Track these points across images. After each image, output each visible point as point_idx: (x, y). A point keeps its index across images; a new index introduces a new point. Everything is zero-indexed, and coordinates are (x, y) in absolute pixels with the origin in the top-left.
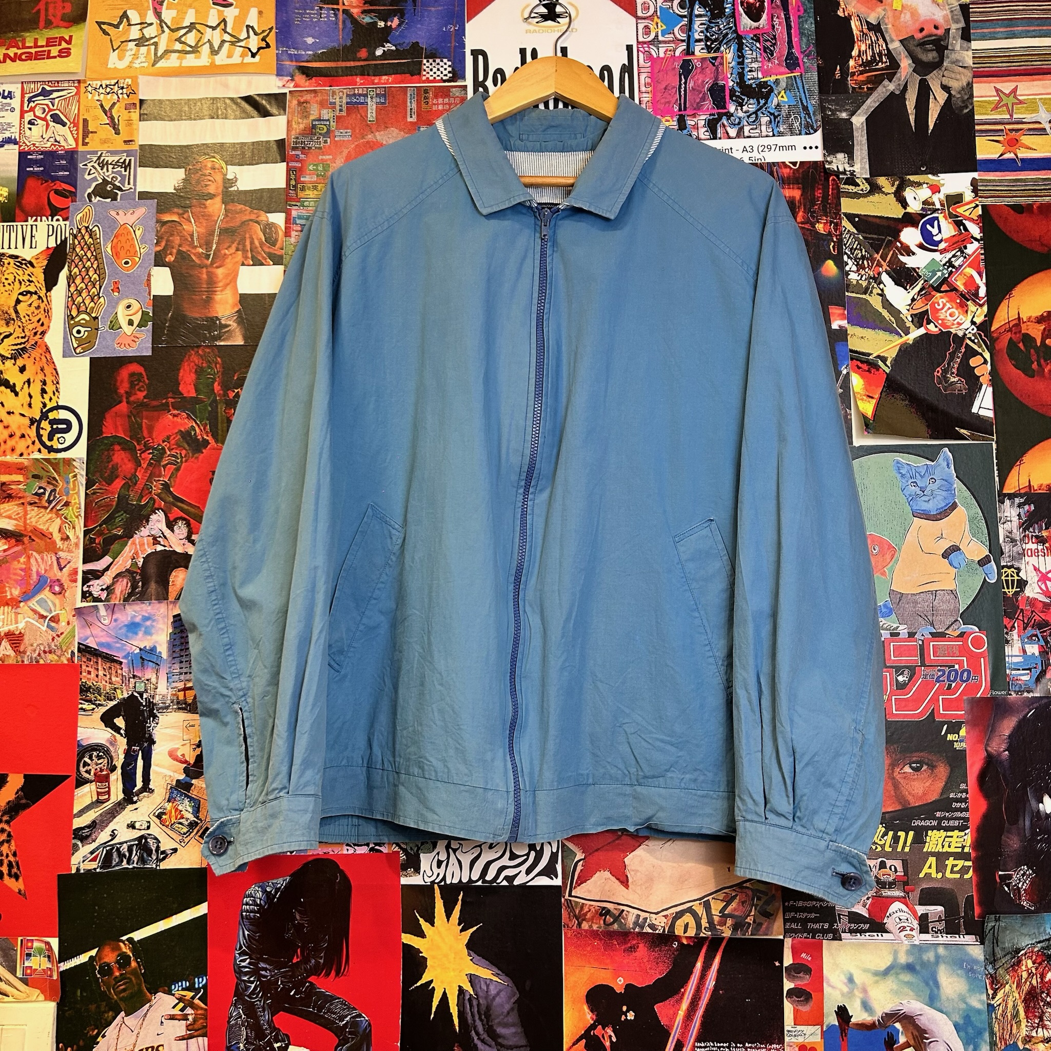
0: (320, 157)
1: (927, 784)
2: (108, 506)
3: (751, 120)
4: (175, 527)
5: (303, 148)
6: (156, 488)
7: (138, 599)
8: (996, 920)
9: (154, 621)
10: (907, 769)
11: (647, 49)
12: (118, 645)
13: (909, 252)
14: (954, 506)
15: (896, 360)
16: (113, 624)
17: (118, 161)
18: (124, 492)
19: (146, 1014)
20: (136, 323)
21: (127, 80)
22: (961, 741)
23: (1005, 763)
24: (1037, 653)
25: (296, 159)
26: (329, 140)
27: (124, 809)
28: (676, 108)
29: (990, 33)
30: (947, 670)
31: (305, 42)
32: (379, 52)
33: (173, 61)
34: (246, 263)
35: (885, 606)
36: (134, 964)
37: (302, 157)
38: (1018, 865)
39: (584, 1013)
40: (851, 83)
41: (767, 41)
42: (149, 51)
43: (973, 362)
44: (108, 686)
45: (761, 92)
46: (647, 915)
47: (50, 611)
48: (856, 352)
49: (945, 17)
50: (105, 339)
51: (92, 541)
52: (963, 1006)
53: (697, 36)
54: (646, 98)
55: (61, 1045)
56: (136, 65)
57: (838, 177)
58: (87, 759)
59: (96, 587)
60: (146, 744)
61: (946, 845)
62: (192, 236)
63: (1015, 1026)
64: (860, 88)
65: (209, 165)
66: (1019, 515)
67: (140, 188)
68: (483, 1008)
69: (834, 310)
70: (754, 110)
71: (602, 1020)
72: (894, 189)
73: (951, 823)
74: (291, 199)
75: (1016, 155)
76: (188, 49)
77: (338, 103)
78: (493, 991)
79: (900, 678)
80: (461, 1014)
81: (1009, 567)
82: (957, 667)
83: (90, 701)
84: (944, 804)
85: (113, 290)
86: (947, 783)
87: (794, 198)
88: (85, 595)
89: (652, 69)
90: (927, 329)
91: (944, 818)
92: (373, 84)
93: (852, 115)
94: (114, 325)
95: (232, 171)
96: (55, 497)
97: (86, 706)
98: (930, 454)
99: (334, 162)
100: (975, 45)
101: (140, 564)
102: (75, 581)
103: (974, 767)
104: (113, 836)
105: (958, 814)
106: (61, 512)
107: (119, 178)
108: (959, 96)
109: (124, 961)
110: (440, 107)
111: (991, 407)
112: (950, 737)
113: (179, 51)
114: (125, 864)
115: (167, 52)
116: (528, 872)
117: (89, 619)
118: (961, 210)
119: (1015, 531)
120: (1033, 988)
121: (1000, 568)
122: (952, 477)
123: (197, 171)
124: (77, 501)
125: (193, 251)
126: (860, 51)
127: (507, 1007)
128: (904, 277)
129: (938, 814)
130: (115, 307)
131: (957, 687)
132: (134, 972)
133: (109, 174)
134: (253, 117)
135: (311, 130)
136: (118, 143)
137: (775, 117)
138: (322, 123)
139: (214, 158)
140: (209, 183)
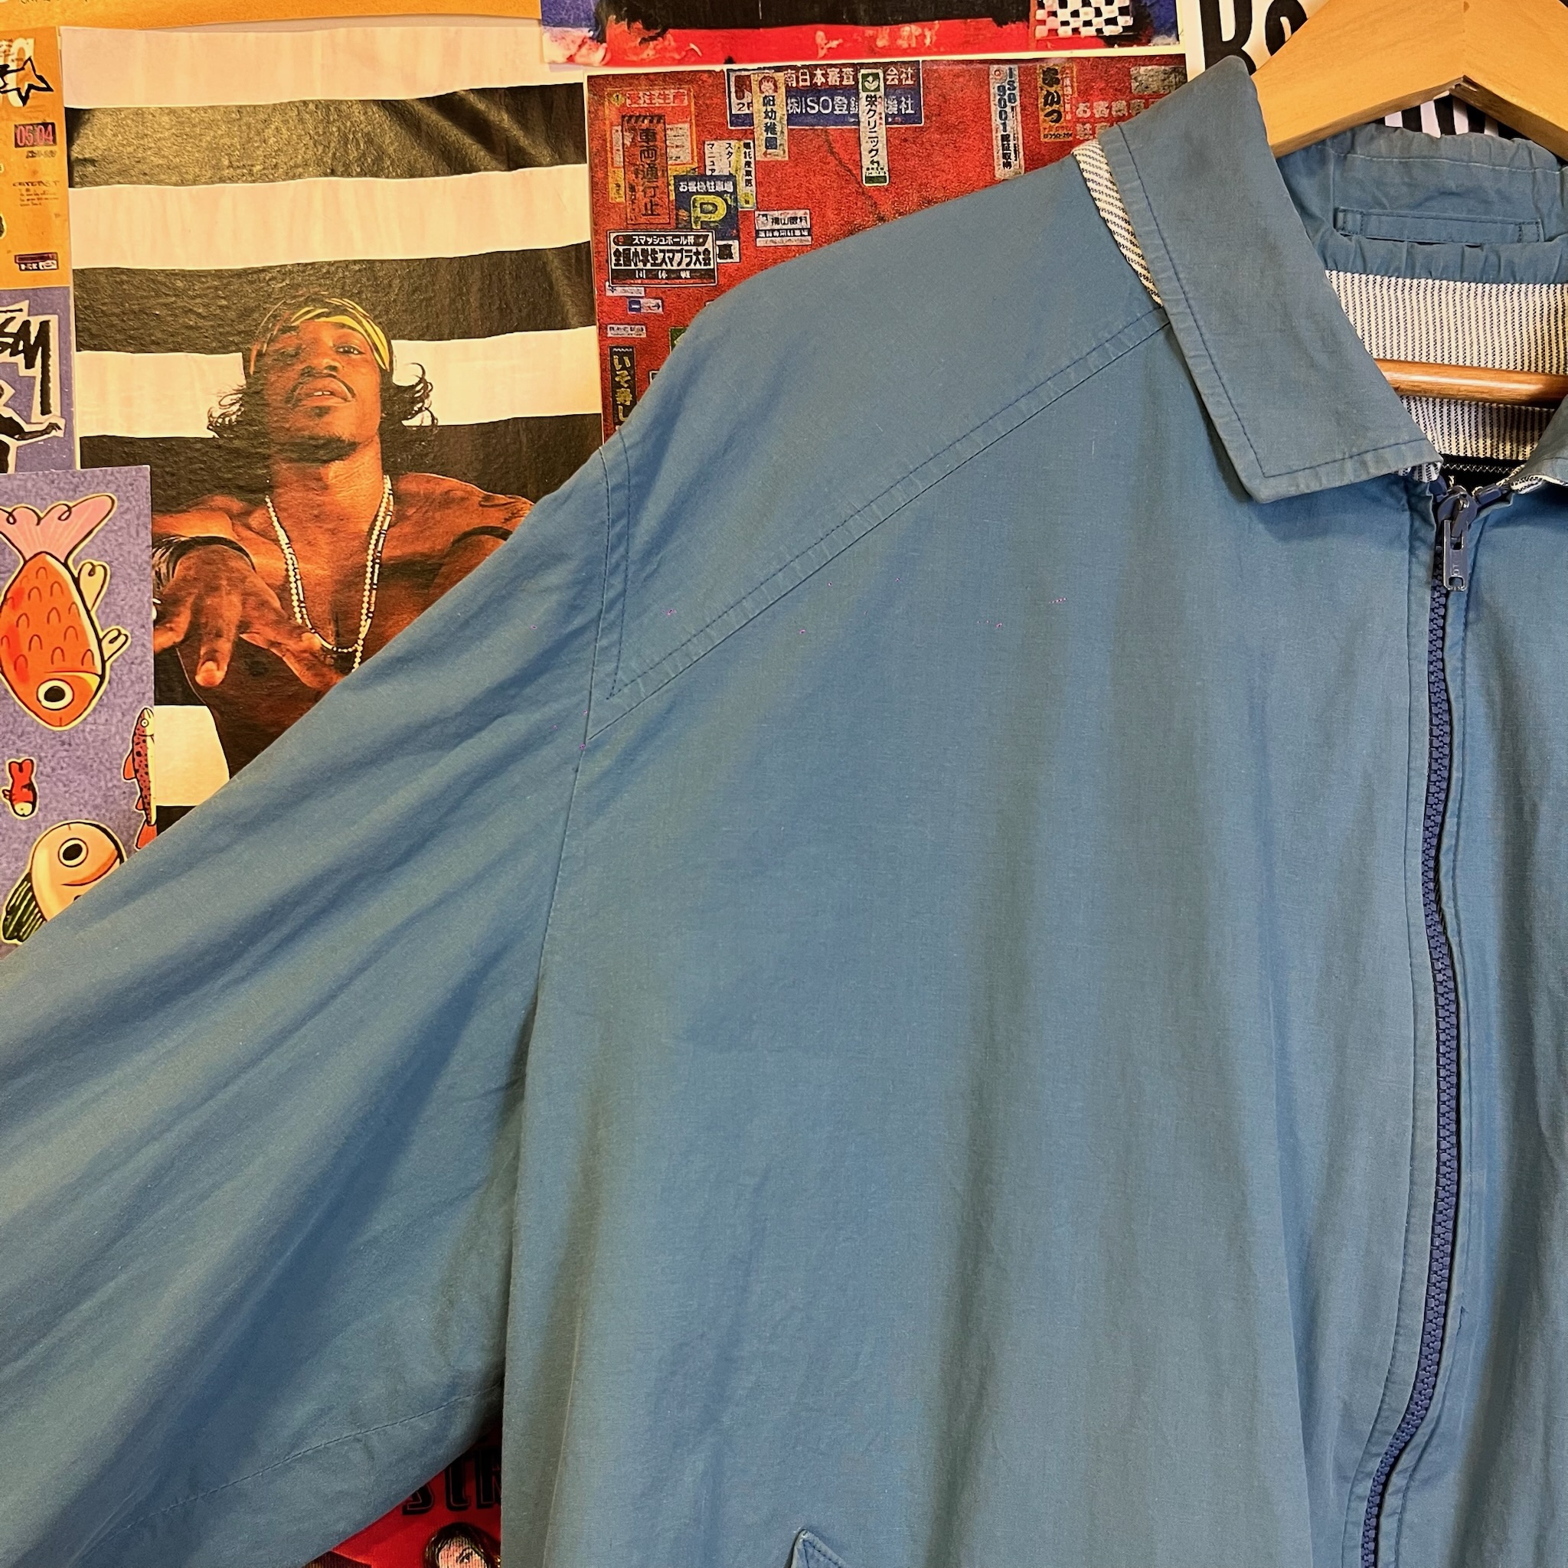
5: (652, 275)
21: (18, 43)
25: (629, 312)
26: (735, 244)
37: (649, 305)
62: (283, 591)
65: (328, 339)
67: (87, 425)
77: (760, 120)
92: (873, 52)
95: (410, 359)
123: (287, 359)
125: (292, 645)
134: (470, 169)
135: (675, 213)
138: (710, 186)
139: (343, 311)
140: (332, 402)
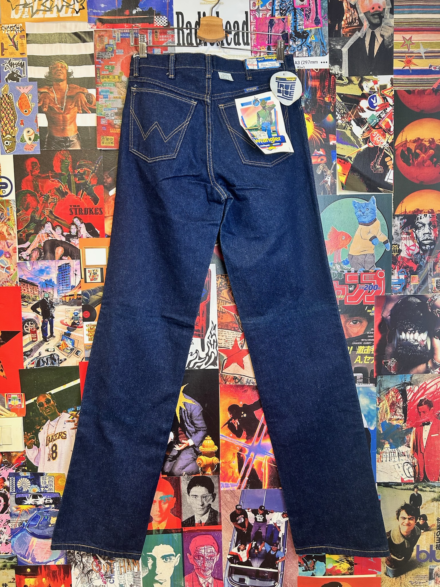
0: (110, 63)
1: (359, 329)
2: (27, 220)
3: (299, 49)
4: (56, 229)
5: (102, 58)
6: (47, 213)
7: (42, 260)
8: (381, 378)
9: (50, 269)
10: (351, 323)
11: (254, 13)
12: (36, 279)
13: (363, 111)
14: (375, 220)
15: (355, 158)
16: (33, 270)
17: (18, 63)
18: (33, 214)
19: (58, 420)
20: (32, 140)
21: (20, 24)
22: (373, 312)
23: (389, 320)
24: (404, 278)
25: (99, 63)
26: (113, 54)
27: (43, 344)
28: (267, 43)
29: (402, 11)
30: (369, 285)
31: (100, 6)
32: (134, 12)
33: (40, 15)
34: (79, 112)
35: (346, 260)
36: (52, 402)
37: (102, 62)
38: (391, 358)
39: (228, 415)
40: (342, 32)
41: (307, 11)
42: (29, 10)
43: (386, 159)
44: (33, 296)
45: (303, 36)
46: (251, 379)
47: (6, 265)
48: (339, 155)
49: (383, 2)
50: (19, 146)
51: (21, 235)
52: (367, 408)
53: (276, 8)
54: (254, 37)
55: (26, 433)
56: (24, 17)
57: (335, 76)
58: (26, 325)
59: (24, 255)
60: (50, 319)
61: (365, 351)
62: (54, 99)
63: (386, 415)
64: (346, 35)
65: (60, 65)
66: (400, 224)
67: (29, 77)
68: (189, 414)
69: (331, 136)
70: (300, 44)
71: (234, 417)
72: (358, 82)
73: (367, 343)
74: (98, 83)
75: (410, 67)
76: (47, 9)
77: (117, 37)
78: (193, 408)
79: (351, 289)
80: (181, 417)
81: (395, 245)
82: (372, 284)
83: (26, 302)
84: (365, 336)
85: (21, 124)
86: (366, 328)
87: (316, 85)
88: (20, 258)
89: (256, 23)
90: (369, 145)
91: (365, 341)
92: (132, 28)
93: (343, 47)
94: (23, 140)
95: (70, 69)
96: (3, 217)
97: (24, 303)
98: (367, 198)
99: (116, 64)
100: (396, 16)
101: (42, 245)
102: (16, 252)
103: (376, 322)
104: (40, 354)
105: (370, 340)
106: (6, 223)
107: (19, 71)
108: (387, 40)
109: (48, 401)
110: (163, 40)
111: (393, 179)
112: (368, 311)
113: (43, 10)
114: (45, 365)
115: (37, 10)
116: (206, 364)
117: (24, 268)
118: (385, 92)
119: (398, 230)
120: (393, 401)
121: (392, 245)
122: (375, 208)
123: (54, 68)
124: (13, 218)
125: (56, 106)
126: (346, 18)
127: (198, 414)
128: (361, 122)
129: (362, 340)
130: (22, 132)
131: (372, 292)
132: (52, 405)
133: (15, 69)
134: (78, 43)
135: (105, 50)
136: (18, 55)
137: (309, 48)
138: (110, 46)
139: (62, 62)
140: (60, 74)
